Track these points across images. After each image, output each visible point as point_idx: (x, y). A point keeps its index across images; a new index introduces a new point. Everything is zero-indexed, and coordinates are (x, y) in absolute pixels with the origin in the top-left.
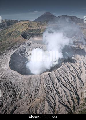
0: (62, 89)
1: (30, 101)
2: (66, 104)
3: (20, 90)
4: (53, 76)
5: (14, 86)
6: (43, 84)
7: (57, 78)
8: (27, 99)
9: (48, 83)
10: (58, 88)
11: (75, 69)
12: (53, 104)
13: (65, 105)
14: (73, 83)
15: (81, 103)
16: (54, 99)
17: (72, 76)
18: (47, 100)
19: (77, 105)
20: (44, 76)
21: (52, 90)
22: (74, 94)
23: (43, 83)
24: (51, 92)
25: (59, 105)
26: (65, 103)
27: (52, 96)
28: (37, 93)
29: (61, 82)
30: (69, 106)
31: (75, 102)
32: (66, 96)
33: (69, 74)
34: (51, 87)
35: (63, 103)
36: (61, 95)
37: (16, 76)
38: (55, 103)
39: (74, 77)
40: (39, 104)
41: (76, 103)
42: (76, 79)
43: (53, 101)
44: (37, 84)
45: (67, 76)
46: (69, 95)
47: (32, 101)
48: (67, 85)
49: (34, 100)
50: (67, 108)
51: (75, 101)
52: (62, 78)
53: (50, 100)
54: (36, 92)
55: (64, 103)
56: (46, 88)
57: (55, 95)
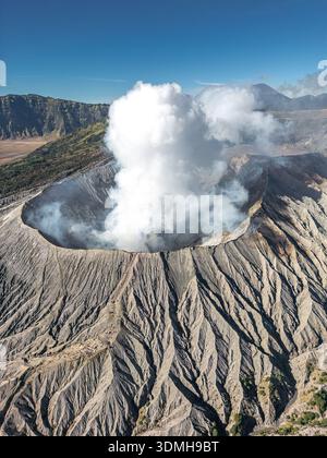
0: (209, 327)
1: (41, 348)
2: (205, 398)
3: (26, 300)
4: (182, 264)
5: (8, 282)
6: (123, 290)
7: (199, 276)
8: (33, 339)
9: (150, 292)
10: (191, 319)
11: (306, 256)
12: (139, 383)
13: (197, 400)
14: (278, 314)
15: (295, 414)
16: (156, 361)
17: (279, 281)
18: (115, 356)
19: (267, 416)
20: (137, 260)
21: (159, 320)
22: (266, 358)
23: (127, 284)
24: (153, 329)
25: (166, 390)
26: (204, 392)
27: (146, 347)
28: (89, 321)
29: (213, 297)
30: (221, 412)
31: (260, 397)
32: (215, 360)
33: (265, 271)
34: (158, 309)
35: (190, 387)
36: (195, 350)
37: (30, 246)
38: (152, 382)
39: (291, 289)
40: (72, 367)
41: (265, 402)
42: (301, 301)
43: (145, 366)
44: (100, 288)
45: (255, 280)
46: (238, 356)
47: (52, 350)
48: (243, 313)
49: (58, 348)
50: (199, 415)
51: (263, 393)
52: (224, 283)
53: (134, 361)
54: (84, 316)
55: (196, 387)
56: (133, 310)
57: (164, 344)
